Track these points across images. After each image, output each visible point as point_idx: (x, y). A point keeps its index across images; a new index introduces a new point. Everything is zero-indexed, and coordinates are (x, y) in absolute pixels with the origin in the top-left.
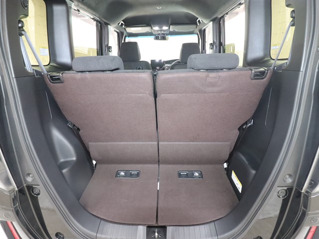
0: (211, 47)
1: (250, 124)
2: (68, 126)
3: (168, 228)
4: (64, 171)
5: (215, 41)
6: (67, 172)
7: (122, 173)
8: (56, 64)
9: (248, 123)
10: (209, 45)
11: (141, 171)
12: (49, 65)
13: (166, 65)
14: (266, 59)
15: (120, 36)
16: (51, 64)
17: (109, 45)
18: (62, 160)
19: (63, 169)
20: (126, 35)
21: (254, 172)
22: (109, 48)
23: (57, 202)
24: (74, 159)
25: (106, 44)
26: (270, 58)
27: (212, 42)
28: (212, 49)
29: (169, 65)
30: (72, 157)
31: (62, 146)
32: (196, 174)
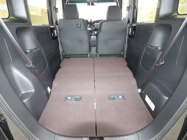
0: (128, 9)
1: (162, 63)
2: (27, 66)
3: (104, 138)
4: (25, 101)
5: (131, 5)
6: (27, 101)
7: (69, 98)
8: (14, 17)
9: (160, 62)
10: (126, 8)
11: (83, 96)
12: (8, 18)
13: (95, 24)
14: (174, 14)
15: (64, 2)
16: (10, 18)
17: (56, 7)
18: (23, 92)
19: (24, 99)
20: (68, 2)
21: (167, 98)
22: (56, 9)
23: (20, 125)
24: (33, 91)
25: (54, 6)
26: (177, 14)
27: (129, 6)
28: (128, 10)
29: (97, 24)
30: (31, 89)
31: (22, 82)
32: (120, 97)
